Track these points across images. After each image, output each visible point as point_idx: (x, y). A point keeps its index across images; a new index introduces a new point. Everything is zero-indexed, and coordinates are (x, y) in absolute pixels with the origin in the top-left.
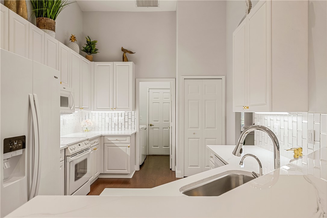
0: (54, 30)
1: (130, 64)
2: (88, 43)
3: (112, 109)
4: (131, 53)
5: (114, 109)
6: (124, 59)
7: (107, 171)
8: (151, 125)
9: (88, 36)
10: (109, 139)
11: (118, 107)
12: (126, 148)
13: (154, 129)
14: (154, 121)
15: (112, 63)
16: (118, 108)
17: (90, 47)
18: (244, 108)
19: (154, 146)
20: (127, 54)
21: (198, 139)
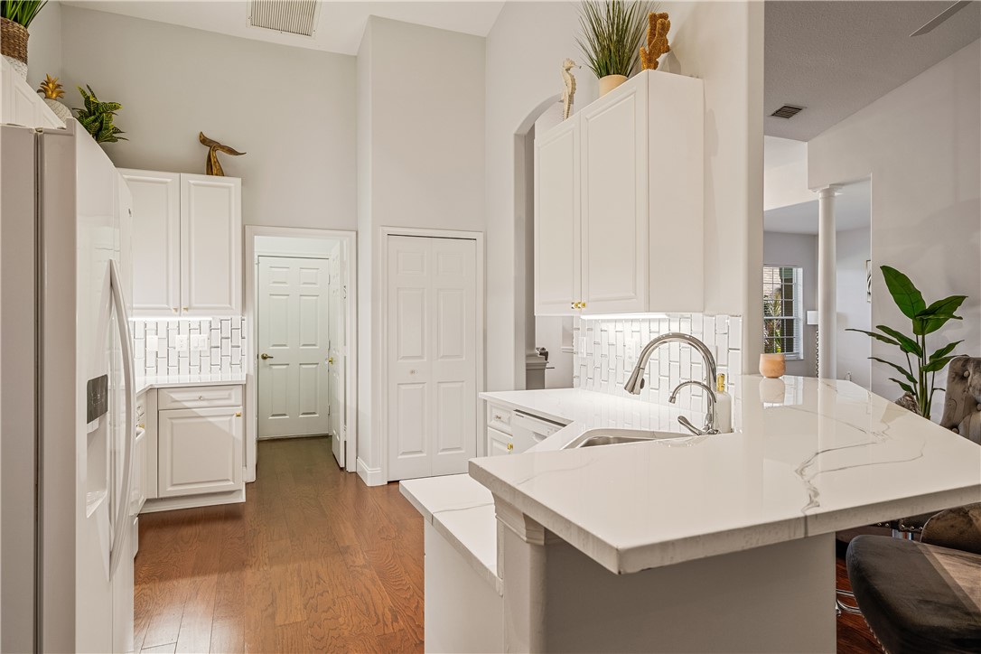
0: (25, 60)
1: (232, 185)
2: (89, 109)
3: (176, 310)
4: (232, 151)
5: (183, 312)
6: (212, 168)
7: (170, 489)
8: (264, 358)
9: (88, 87)
10: (176, 396)
11: (194, 305)
12: (229, 418)
13: (274, 367)
14: (274, 345)
15: (177, 175)
16: (195, 308)
17: (95, 121)
18: (573, 306)
19: (273, 415)
20: (220, 154)
21: (421, 386)
